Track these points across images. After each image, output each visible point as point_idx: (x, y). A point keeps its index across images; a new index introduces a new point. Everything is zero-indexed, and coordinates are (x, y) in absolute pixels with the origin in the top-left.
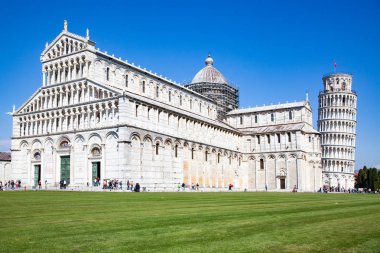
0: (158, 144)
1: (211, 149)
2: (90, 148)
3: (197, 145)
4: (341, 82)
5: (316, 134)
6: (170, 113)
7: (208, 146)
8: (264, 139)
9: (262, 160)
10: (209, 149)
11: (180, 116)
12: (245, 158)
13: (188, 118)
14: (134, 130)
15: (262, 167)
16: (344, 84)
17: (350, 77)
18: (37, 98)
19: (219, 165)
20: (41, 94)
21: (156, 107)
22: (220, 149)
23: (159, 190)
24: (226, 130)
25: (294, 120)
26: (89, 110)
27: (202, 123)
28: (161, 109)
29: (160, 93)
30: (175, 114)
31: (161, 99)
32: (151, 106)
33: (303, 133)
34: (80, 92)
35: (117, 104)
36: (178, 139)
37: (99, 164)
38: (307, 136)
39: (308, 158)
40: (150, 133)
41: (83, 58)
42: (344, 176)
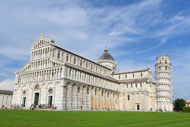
0: (79, 88)
2: (48, 89)
3: (98, 89)
4: (164, 59)
5: (153, 83)
6: (86, 73)
7: (103, 89)
8: (129, 85)
9: (129, 96)
10: (104, 90)
11: (90, 74)
12: (121, 94)
13: (94, 76)
14: (69, 81)
15: (129, 99)
16: (166, 60)
18: (27, 66)
19: (109, 98)
20: (29, 64)
21: (79, 70)
22: (109, 90)
24: (112, 81)
25: (143, 77)
26: (49, 72)
27: (101, 78)
28: (81, 71)
29: (83, 64)
30: (88, 74)
31: (82, 66)
32: (77, 70)
33: (147, 83)
34: (46, 63)
35: (61, 69)
36: (89, 86)
37: (52, 97)
38: (149, 84)
39: (150, 95)
40: (76, 83)
41: (49, 48)
42: (167, 104)
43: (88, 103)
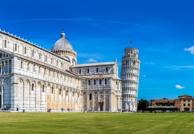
0: (33, 85)
1: (63, 87)
3: (55, 85)
4: (133, 52)
5: (120, 80)
6: (40, 66)
7: (61, 86)
9: (91, 94)
13: (50, 69)
14: (20, 76)
15: (91, 99)
16: (135, 54)
17: (138, 51)
19: (67, 97)
21: (32, 62)
22: (68, 88)
23: (33, 111)
27: (58, 72)
28: (35, 64)
32: (29, 62)
36: (44, 82)
37: (0, 95)
38: (115, 81)
39: (115, 93)
40: (29, 78)
42: (132, 104)
43: (42, 103)
